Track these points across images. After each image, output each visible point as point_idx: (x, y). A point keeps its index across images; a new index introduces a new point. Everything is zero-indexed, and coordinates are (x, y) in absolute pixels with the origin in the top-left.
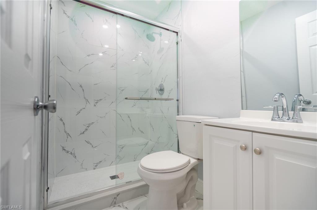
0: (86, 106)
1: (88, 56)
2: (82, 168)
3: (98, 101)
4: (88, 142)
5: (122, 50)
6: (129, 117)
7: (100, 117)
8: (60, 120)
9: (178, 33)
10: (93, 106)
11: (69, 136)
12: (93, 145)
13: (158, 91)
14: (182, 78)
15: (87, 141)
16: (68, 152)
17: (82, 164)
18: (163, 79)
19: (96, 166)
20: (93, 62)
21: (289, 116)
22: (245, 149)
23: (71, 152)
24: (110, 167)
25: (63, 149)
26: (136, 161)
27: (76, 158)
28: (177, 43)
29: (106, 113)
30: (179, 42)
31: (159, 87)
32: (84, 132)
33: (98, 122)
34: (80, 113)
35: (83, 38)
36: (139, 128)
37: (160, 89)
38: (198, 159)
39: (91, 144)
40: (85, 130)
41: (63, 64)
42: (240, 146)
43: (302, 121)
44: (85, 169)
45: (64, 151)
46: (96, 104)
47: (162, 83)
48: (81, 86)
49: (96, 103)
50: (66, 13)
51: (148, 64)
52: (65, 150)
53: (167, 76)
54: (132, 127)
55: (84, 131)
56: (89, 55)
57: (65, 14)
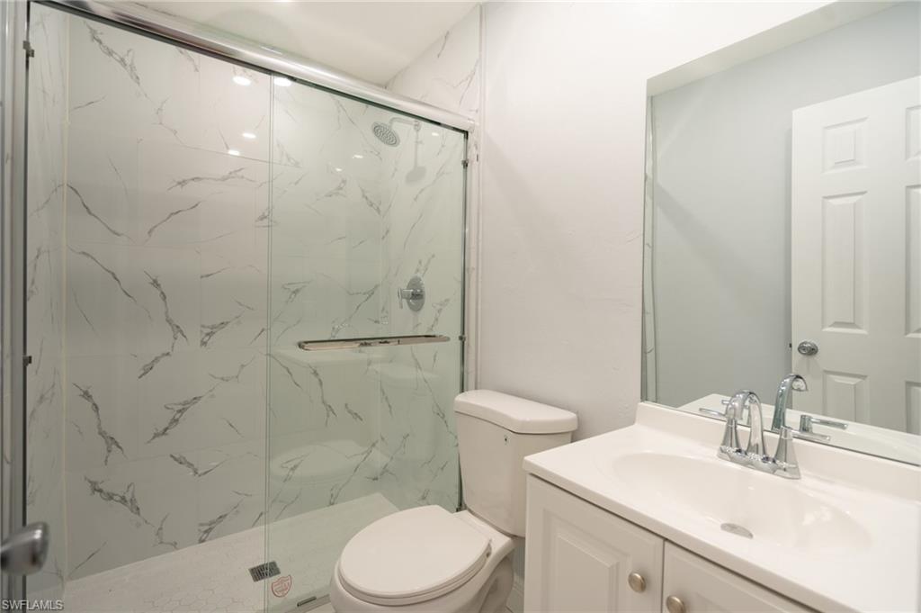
0: (173, 347)
1: (179, 183)
2: (161, 543)
3: (214, 330)
4: (183, 460)
5: (297, 165)
6: (315, 373)
7: (222, 379)
8: (83, 396)
9: (469, 134)
10: (199, 343)
11: (114, 446)
12: (196, 466)
13: (404, 301)
14: (477, 273)
15: (177, 456)
16: (110, 497)
17: (161, 529)
18: (420, 262)
19: (206, 532)
20: (197, 205)
21: (764, 452)
22: (642, 585)
23: (122, 495)
24: (254, 529)
25: (95, 490)
26: (335, 506)
27: (139, 514)
28: (465, 164)
29: (243, 366)
30: (472, 162)
31: (408, 288)
32: (166, 429)
33: (213, 396)
34: (151, 369)
35: (161, 123)
36: (346, 405)
37: (413, 294)
38: (515, 536)
39: (192, 465)
40: (171, 423)
41: (90, 213)
42: (628, 575)
43: (799, 474)
44: (172, 544)
45: (97, 494)
46: (207, 338)
47: (419, 275)
48: (155, 283)
49: (208, 334)
50: (100, 37)
51: (378, 210)
52: (100, 491)
53: (433, 256)
54: (324, 402)
55: (167, 425)
56: (184, 181)
57: (97, 44)
